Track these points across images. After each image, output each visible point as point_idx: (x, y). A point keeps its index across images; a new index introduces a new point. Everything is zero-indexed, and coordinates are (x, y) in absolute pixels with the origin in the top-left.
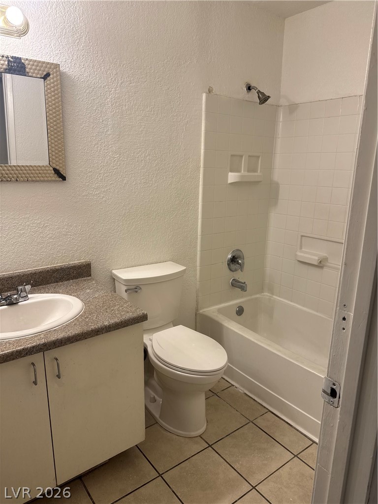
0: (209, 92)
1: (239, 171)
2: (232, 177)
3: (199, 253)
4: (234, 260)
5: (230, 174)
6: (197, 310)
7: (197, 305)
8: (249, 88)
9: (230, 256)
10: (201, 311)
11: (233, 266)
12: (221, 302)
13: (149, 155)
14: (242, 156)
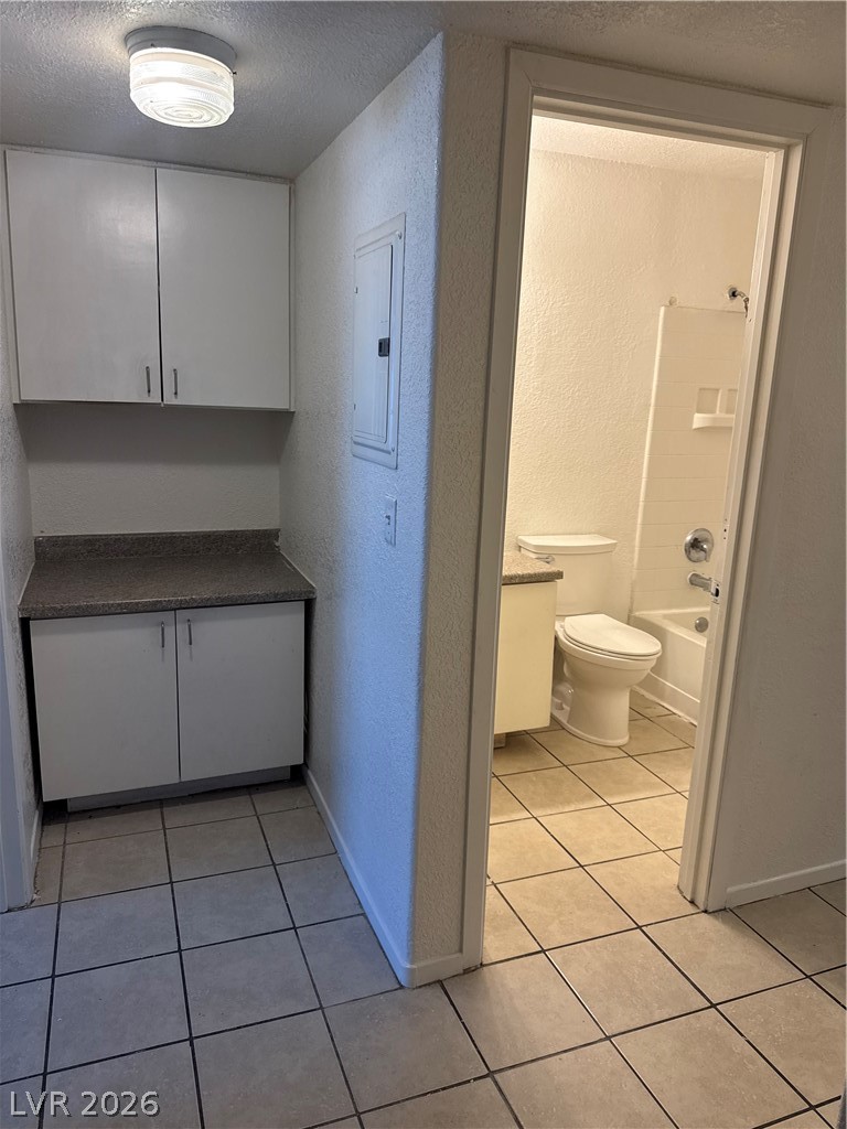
0: (671, 304)
1: (713, 412)
2: (699, 420)
3: (639, 527)
4: (695, 544)
5: (697, 415)
6: (631, 611)
7: (632, 603)
8: (734, 295)
9: (689, 538)
10: (637, 614)
11: (695, 554)
12: (670, 607)
13: (579, 390)
14: (718, 390)
